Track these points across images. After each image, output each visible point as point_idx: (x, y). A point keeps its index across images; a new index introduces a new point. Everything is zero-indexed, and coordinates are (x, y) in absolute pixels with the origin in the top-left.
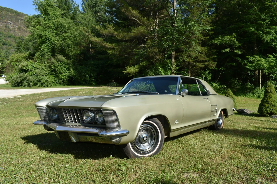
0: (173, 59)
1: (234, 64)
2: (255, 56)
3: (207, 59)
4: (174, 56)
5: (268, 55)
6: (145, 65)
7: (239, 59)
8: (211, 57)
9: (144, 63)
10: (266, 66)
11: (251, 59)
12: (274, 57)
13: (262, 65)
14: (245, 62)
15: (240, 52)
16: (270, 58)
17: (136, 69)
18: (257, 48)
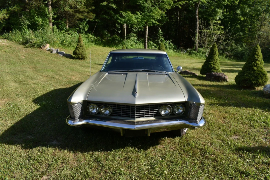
0: (50, 6)
1: (107, 17)
2: (128, 12)
3: (86, 10)
4: (51, 2)
5: (137, 12)
6: (16, 10)
7: (112, 13)
8: (90, 9)
9: (15, 8)
10: (136, 22)
11: (124, 14)
12: (141, 14)
13: (133, 21)
14: (117, 16)
15: (115, 7)
16: (138, 15)
17: (5, 15)
18: (125, 3)
